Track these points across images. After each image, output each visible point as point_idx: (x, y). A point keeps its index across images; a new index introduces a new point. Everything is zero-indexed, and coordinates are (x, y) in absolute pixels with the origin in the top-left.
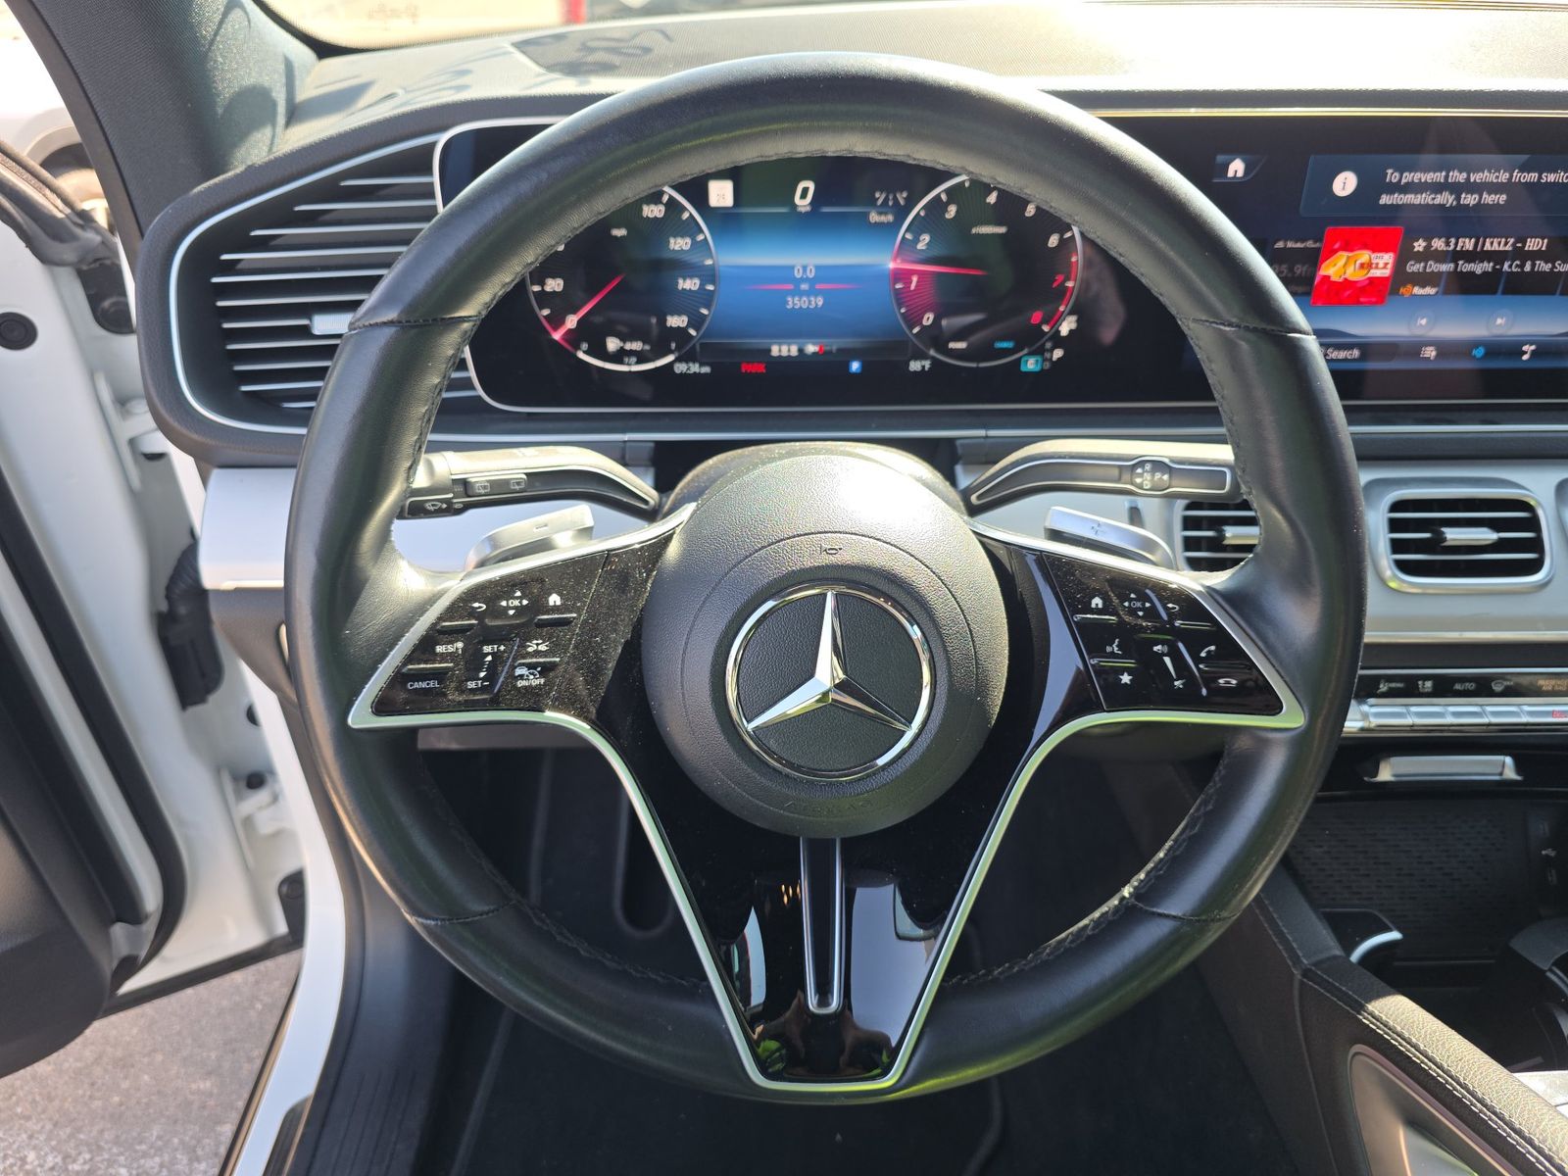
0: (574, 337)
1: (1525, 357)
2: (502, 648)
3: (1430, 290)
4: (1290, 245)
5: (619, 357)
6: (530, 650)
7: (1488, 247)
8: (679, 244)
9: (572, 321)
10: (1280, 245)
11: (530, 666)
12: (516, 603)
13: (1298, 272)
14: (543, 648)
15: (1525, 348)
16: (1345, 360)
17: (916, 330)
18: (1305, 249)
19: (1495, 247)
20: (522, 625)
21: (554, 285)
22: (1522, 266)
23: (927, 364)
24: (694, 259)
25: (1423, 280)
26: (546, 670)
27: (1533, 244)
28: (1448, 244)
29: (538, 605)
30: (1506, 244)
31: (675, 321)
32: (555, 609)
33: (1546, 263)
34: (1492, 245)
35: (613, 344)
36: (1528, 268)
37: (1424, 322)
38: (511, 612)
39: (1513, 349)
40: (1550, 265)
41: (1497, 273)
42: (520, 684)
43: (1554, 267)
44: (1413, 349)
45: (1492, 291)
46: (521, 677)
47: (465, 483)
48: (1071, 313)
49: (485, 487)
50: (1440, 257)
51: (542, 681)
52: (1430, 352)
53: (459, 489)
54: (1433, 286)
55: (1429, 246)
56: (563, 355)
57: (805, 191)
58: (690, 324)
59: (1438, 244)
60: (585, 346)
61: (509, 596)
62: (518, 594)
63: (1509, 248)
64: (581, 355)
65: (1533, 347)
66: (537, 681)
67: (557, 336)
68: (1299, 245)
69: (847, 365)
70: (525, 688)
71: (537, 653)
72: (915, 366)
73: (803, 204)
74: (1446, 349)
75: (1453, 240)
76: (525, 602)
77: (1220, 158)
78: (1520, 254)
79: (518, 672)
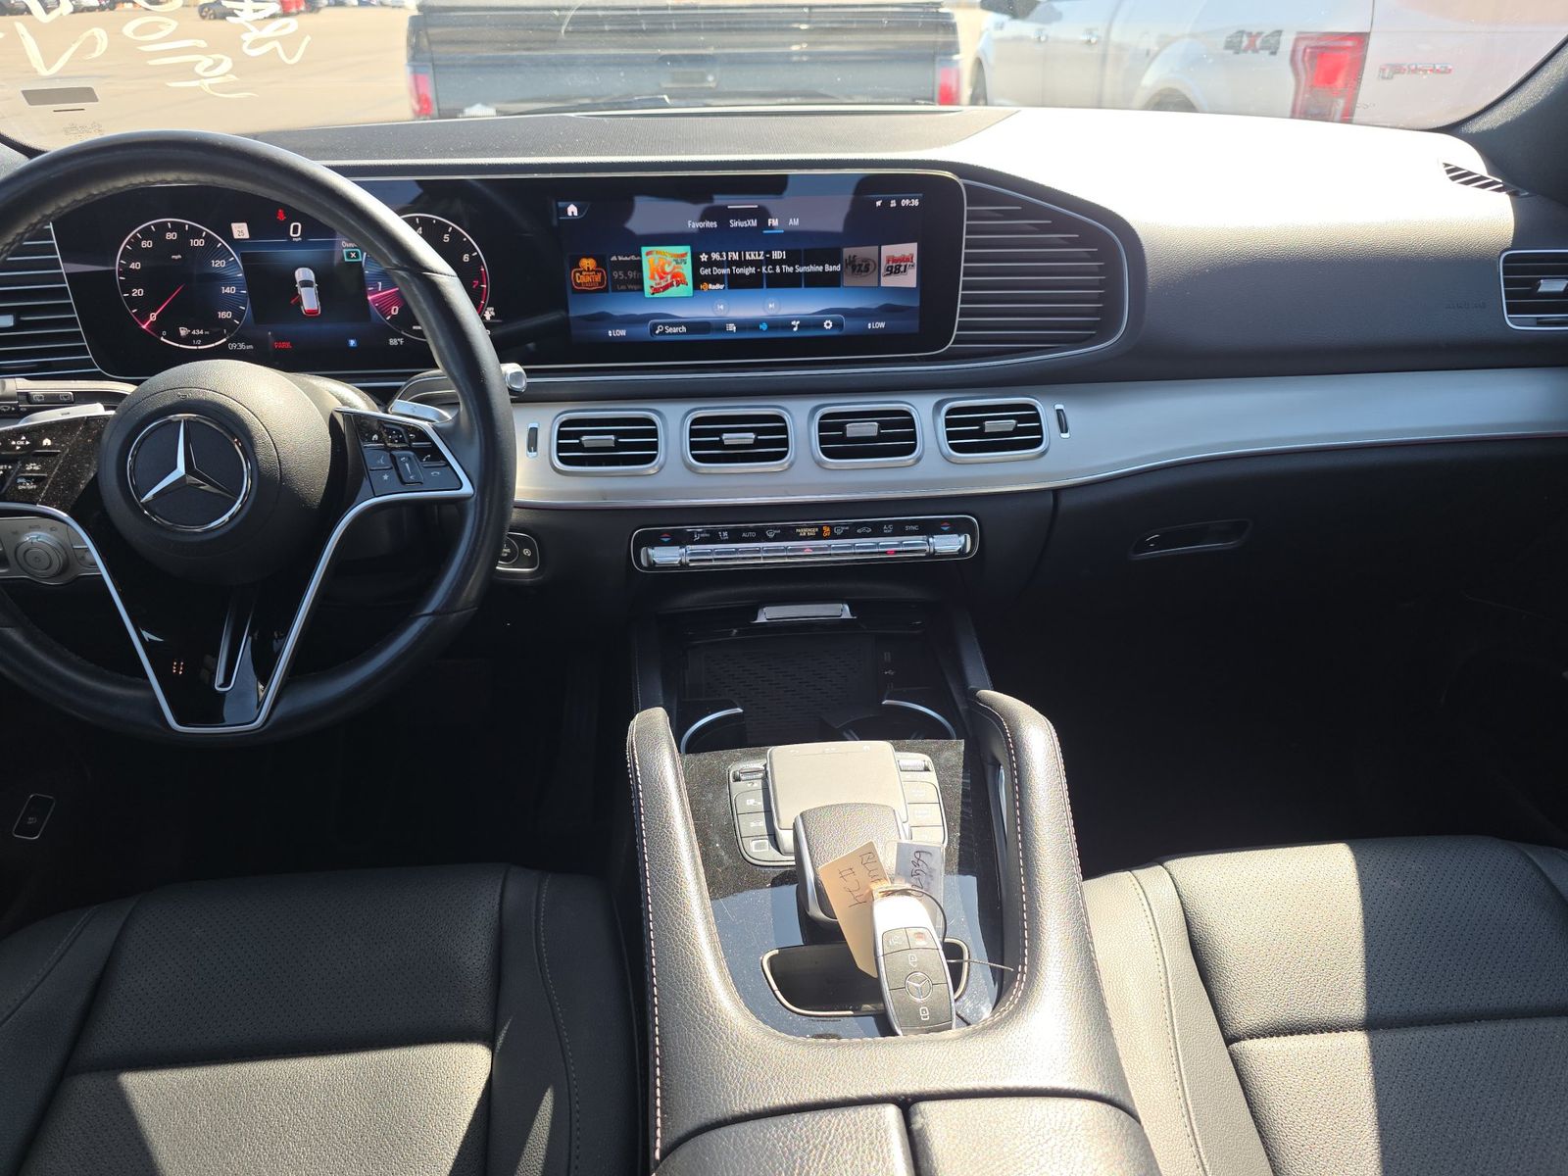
0: (156, 327)
1: (795, 329)
2: (10, 467)
3: (718, 286)
4: (620, 258)
5: (189, 340)
6: (28, 469)
7: (748, 257)
8: (218, 264)
9: (153, 317)
10: (614, 258)
11: (27, 478)
12: (22, 443)
13: (631, 276)
14: (37, 468)
15: (793, 323)
16: (678, 333)
17: (388, 318)
18: (631, 260)
19: (753, 257)
20: (24, 455)
21: (138, 292)
22: (774, 269)
23: (401, 341)
24: (230, 273)
25: (715, 279)
26: (37, 480)
27: (777, 255)
28: (722, 256)
29: (36, 443)
30: (759, 255)
31: (224, 315)
32: (47, 447)
33: (789, 266)
34: (751, 256)
35: (183, 332)
36: (778, 270)
37: (722, 307)
38: (18, 448)
39: (786, 325)
40: (792, 268)
41: (759, 274)
42: (20, 487)
43: (795, 269)
44: (721, 326)
45: (759, 286)
46: (21, 484)
47: (27, 395)
48: (489, 306)
49: (41, 398)
50: (719, 264)
51: (35, 487)
52: (732, 327)
53: (24, 397)
54: (721, 284)
55: (710, 258)
56: (150, 339)
57: (296, 227)
58: (233, 318)
59: (715, 256)
60: (164, 333)
61: (18, 438)
62: (24, 438)
63: (761, 258)
64: (162, 339)
65: (798, 322)
66: (31, 486)
67: (144, 327)
68: (626, 258)
69: (348, 343)
70: (23, 490)
71: (32, 471)
72: (393, 342)
73: (296, 237)
74: (742, 325)
75: (724, 254)
76: (27, 443)
77: (561, 204)
78: (769, 261)
79: (19, 481)
